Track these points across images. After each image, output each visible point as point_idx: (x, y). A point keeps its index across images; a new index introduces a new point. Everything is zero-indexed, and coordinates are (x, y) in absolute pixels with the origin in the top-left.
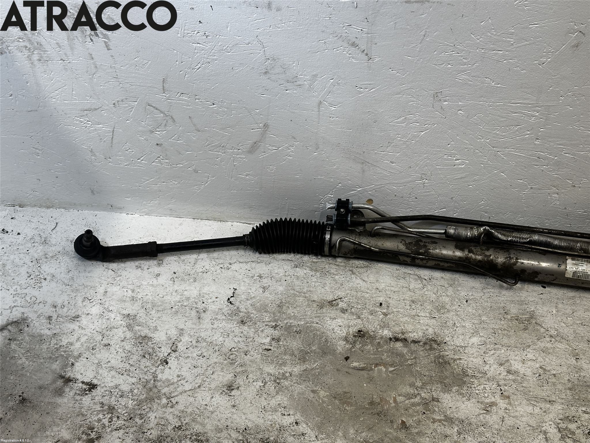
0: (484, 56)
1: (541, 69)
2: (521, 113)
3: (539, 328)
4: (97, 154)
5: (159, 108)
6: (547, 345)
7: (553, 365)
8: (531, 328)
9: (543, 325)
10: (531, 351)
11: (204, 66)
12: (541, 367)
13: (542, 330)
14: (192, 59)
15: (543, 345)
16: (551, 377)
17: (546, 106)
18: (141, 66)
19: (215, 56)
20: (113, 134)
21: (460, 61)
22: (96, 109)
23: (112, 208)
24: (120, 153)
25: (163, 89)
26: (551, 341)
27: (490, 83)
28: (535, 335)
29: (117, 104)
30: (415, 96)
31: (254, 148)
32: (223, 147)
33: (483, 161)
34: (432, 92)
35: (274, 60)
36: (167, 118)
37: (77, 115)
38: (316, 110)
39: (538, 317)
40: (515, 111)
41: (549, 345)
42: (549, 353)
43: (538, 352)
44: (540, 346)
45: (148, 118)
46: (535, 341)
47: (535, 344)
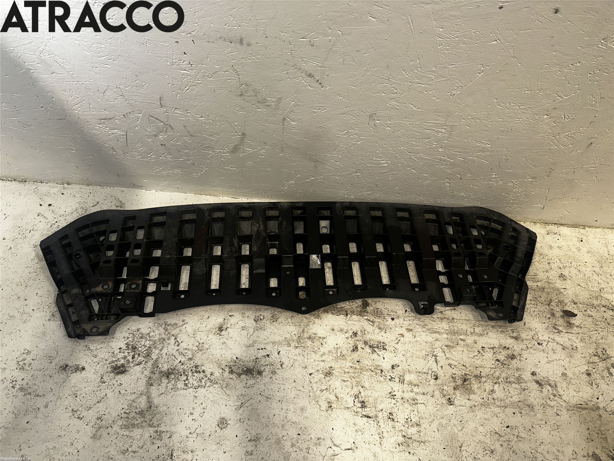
0: (410, 88)
1: (451, 99)
2: (433, 130)
4: (117, 150)
5: (160, 119)
11: (191, 88)
14: (181, 82)
17: (451, 125)
18: (140, 87)
19: (199, 81)
20: (126, 137)
21: (392, 91)
22: (110, 119)
23: (135, 186)
24: (134, 150)
25: (161, 105)
27: (412, 108)
29: (126, 115)
30: (355, 116)
31: (235, 150)
32: (212, 148)
33: (401, 162)
34: (368, 113)
35: (247, 85)
36: (166, 126)
37: (97, 123)
38: (281, 124)
40: (428, 128)
45: (152, 126)
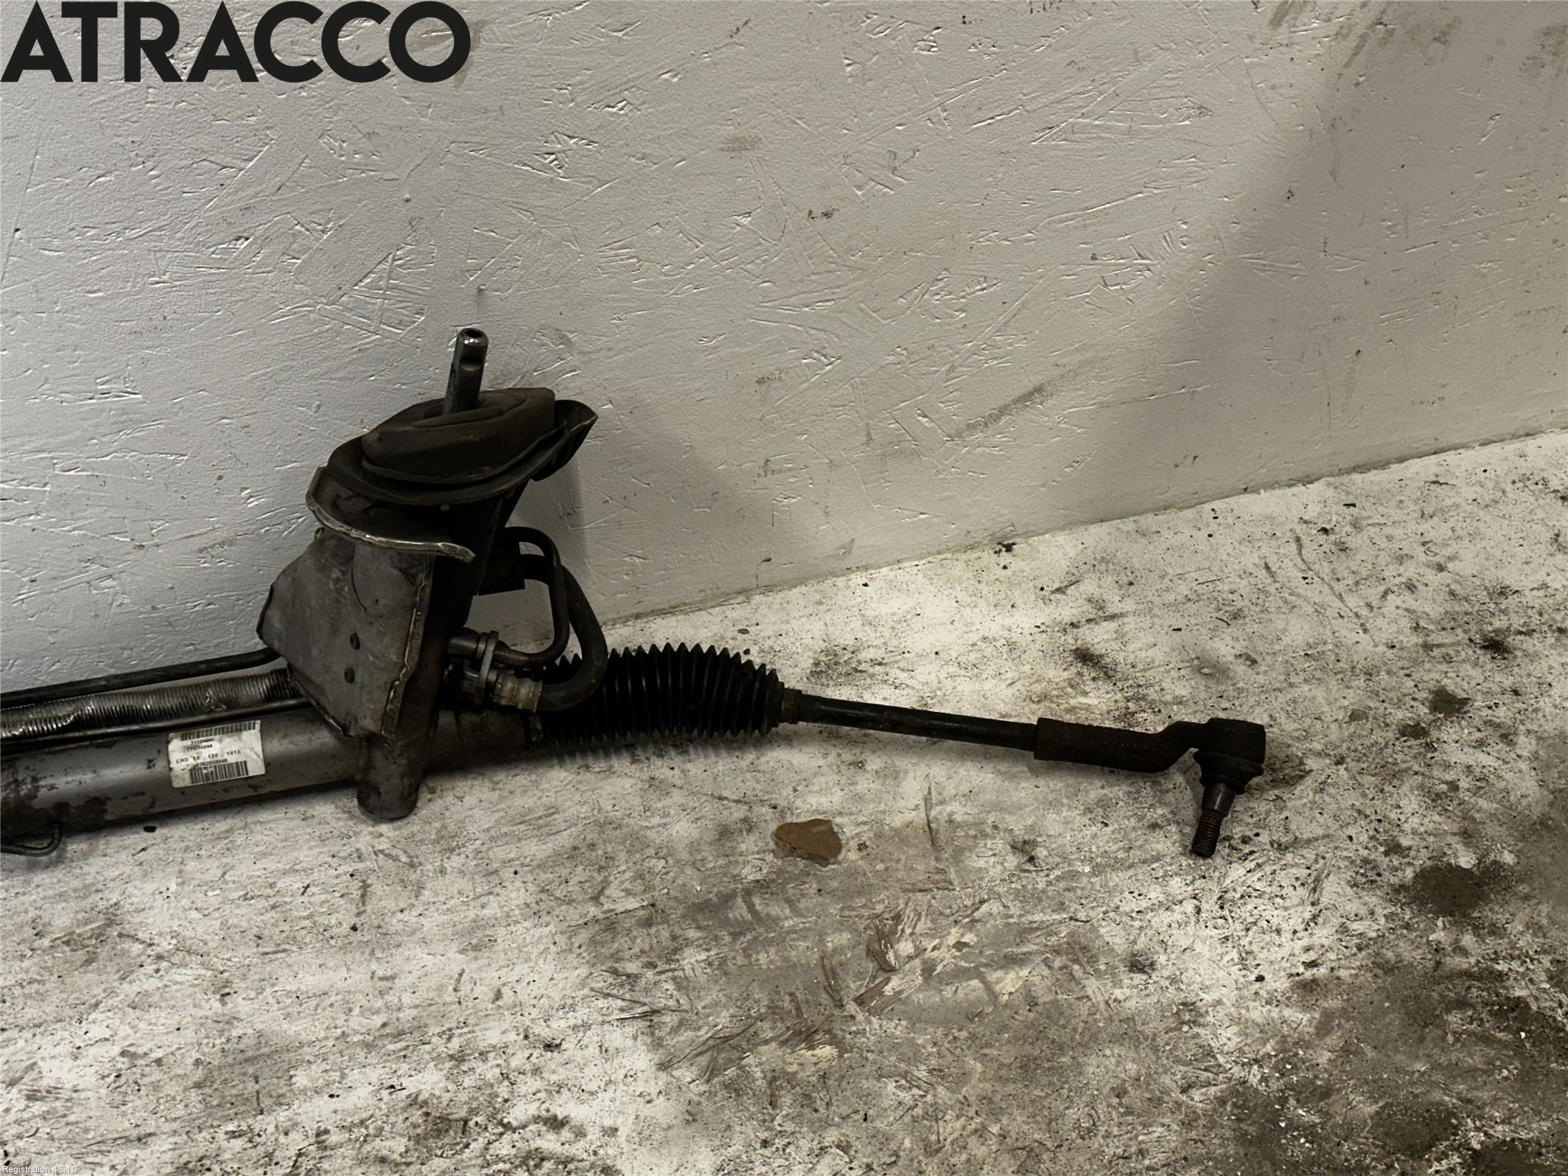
3: (126, 944)
6: (145, 987)
7: (158, 1034)
8: (104, 954)
9: (140, 935)
10: (101, 1017)
12: (123, 1054)
13: (137, 948)
15: (136, 988)
16: (147, 1070)
26: (157, 971)
28: (116, 968)
39: (129, 917)
41: (151, 984)
42: (150, 1006)
43: (120, 1015)
44: (126, 996)
46: (116, 984)
47: (111, 993)
